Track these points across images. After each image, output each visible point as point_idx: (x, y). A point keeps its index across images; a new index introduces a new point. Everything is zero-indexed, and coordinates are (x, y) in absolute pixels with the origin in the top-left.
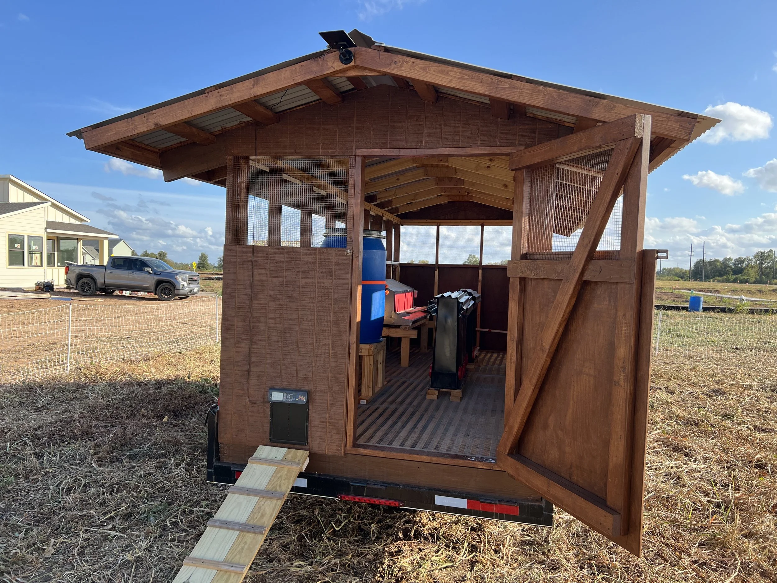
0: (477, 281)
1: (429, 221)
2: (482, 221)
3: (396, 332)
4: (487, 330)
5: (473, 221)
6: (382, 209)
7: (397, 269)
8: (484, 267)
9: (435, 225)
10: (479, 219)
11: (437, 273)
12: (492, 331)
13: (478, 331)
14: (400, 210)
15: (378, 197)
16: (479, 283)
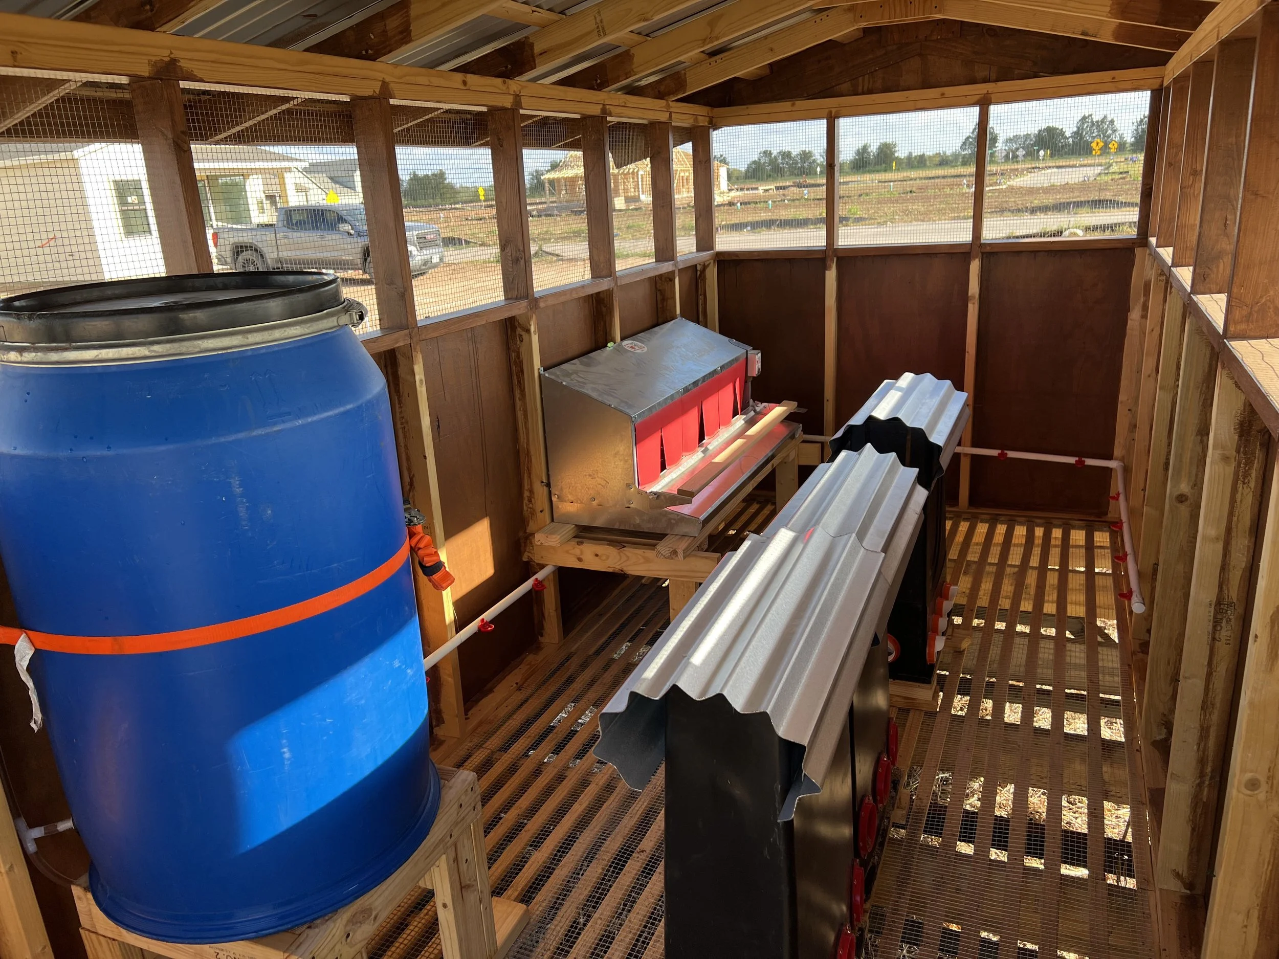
0: (965, 298)
1: (800, 104)
2: (981, 89)
3: (647, 560)
4: (995, 453)
5: (949, 91)
6: (600, 87)
7: (708, 271)
8: (988, 249)
9: (822, 118)
10: (972, 81)
11: (831, 276)
12: (1011, 454)
13: (966, 455)
14: (690, 78)
15: (537, 49)
16: (970, 306)
